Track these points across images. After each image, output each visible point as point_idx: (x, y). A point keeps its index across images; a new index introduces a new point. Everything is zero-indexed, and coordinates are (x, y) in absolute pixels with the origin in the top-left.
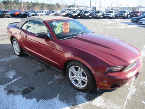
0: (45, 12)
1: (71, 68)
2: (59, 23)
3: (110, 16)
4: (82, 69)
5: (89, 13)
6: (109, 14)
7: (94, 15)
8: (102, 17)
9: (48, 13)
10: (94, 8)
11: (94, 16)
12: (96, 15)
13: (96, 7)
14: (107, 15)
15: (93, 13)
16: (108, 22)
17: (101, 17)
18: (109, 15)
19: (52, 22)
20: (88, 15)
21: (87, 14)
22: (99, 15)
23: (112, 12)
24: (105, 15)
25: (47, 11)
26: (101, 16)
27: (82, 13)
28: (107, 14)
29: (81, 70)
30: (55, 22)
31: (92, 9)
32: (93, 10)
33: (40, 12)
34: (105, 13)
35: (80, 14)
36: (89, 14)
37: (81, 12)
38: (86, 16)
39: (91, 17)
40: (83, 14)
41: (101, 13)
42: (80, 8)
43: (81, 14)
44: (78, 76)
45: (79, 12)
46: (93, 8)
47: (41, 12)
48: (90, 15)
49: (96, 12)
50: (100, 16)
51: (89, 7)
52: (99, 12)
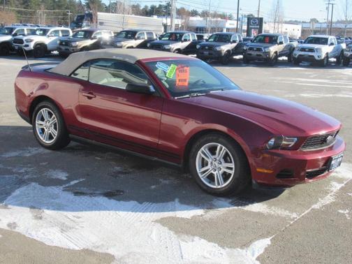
0: (56, 32)
1: (202, 149)
2: (170, 65)
3: (315, 55)
4: (224, 148)
5: (234, 42)
6: (311, 50)
7: (251, 49)
8: (285, 58)
9: (65, 38)
10: (254, 24)
11: (254, 53)
12: (259, 50)
13: (261, 20)
14: (302, 53)
15: (249, 43)
16: (307, 77)
17: (280, 59)
18: (310, 54)
19: (155, 62)
20: (228, 51)
21: (225, 48)
22: (273, 49)
23: (324, 41)
24: (297, 53)
25: (63, 28)
26: (281, 55)
27: (204, 42)
28: (303, 49)
29: (222, 149)
30: (162, 64)
31: (245, 27)
32: (248, 32)
33: (33, 33)
34: (295, 44)
35: (198, 47)
36: (235, 45)
37: (200, 37)
38: (220, 52)
39: (241, 56)
40: (211, 48)
41: (281, 43)
42: (192, 18)
43: (203, 47)
44: (217, 165)
45: (192, 37)
46: (248, 24)
47: (38, 32)
48: (237, 50)
49: (260, 41)
50: (277, 55)
51: (230, 18)
52: (272, 40)
